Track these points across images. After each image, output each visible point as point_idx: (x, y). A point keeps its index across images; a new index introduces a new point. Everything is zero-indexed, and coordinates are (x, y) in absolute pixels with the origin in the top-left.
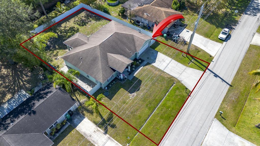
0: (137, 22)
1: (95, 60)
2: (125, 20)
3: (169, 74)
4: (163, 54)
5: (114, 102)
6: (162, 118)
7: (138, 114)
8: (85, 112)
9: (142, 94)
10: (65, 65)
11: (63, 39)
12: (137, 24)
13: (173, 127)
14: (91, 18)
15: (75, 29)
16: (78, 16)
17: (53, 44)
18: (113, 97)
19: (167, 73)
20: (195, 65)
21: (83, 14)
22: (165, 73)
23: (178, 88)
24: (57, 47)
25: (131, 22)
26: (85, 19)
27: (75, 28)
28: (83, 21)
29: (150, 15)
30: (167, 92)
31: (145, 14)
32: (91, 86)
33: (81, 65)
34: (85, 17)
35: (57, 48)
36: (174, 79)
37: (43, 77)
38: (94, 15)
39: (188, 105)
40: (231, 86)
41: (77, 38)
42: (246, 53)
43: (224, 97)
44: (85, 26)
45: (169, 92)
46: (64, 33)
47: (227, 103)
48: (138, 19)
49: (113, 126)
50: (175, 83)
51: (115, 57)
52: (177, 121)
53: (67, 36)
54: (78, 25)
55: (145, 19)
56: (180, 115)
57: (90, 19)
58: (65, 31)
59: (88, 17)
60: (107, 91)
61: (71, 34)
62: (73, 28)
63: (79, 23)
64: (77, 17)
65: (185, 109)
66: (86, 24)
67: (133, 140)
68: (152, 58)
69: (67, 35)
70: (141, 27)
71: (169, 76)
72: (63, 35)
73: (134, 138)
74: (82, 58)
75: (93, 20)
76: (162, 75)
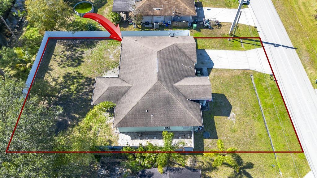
0: (145, 25)
1: (169, 103)
2: (127, 28)
3: (239, 70)
4: (211, 49)
5: (223, 138)
6: (278, 121)
7: (256, 134)
8: (207, 174)
9: (238, 109)
10: (119, 133)
11: (72, 98)
12: (148, 26)
13: (295, 123)
14: (78, 47)
15: (75, 75)
16: (55, 54)
17: (65, 115)
18: (217, 134)
19: (236, 69)
20: (249, 44)
21: (59, 48)
22: (234, 69)
23: (260, 80)
24: (77, 116)
25: (138, 27)
26: (71, 53)
27: (71, 73)
28: (71, 57)
29: (162, 9)
30: (254, 90)
31: (155, 9)
32: (180, 138)
33: (154, 121)
34: (68, 50)
35: (79, 118)
36: (248, 71)
37: (105, 170)
38: (78, 41)
39: (285, 91)
40: (296, 49)
41: (109, 87)
42: (276, 8)
43: (302, 63)
44: (82, 63)
45: (256, 89)
46: (65, 89)
47: (309, 68)
48: (146, 19)
49: (250, 166)
50: (251, 76)
51: (186, 84)
52: (293, 114)
53: (73, 92)
54: (71, 66)
55: (159, 17)
56: (290, 107)
57: (78, 49)
58: (60, 86)
59: (72, 47)
60: (204, 131)
61: (75, 85)
62: (69, 76)
63: (69, 63)
64: (56, 56)
65: (287, 97)
66: (82, 60)
67: (279, 164)
68: (206, 61)
69: (71, 90)
70: (158, 29)
71: (241, 72)
72: (66, 94)
73: (277, 161)
74: (149, 110)
75: (84, 49)
76: (233, 74)
